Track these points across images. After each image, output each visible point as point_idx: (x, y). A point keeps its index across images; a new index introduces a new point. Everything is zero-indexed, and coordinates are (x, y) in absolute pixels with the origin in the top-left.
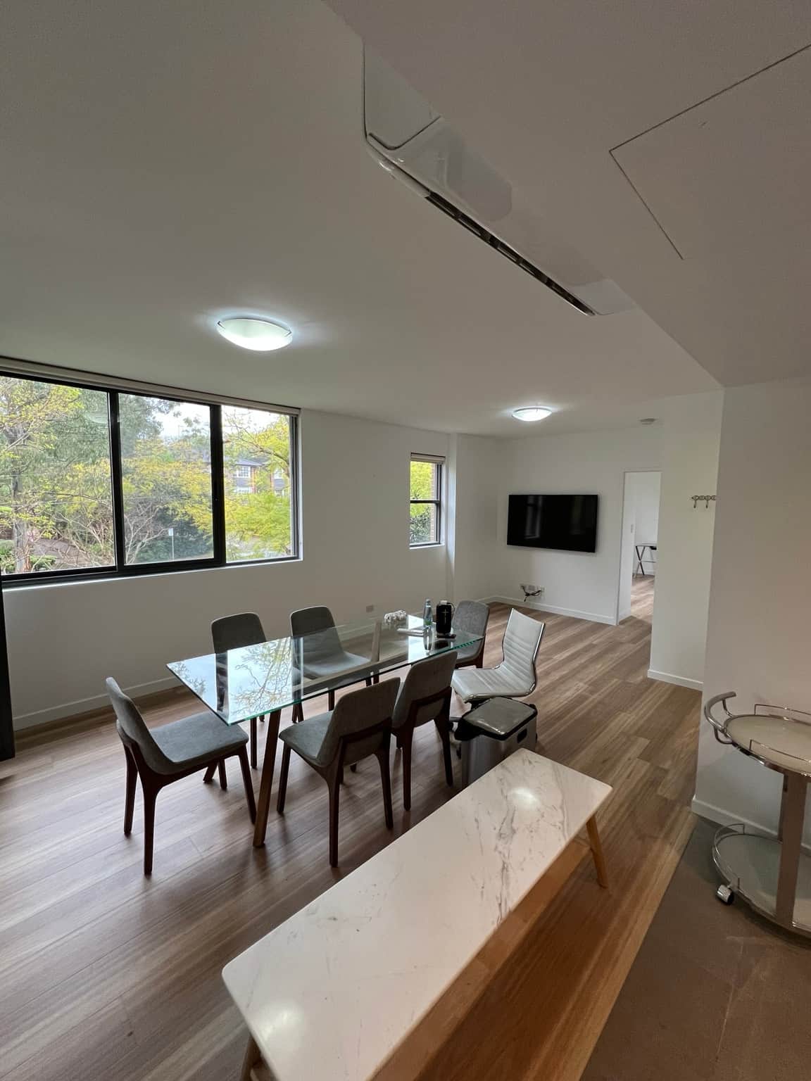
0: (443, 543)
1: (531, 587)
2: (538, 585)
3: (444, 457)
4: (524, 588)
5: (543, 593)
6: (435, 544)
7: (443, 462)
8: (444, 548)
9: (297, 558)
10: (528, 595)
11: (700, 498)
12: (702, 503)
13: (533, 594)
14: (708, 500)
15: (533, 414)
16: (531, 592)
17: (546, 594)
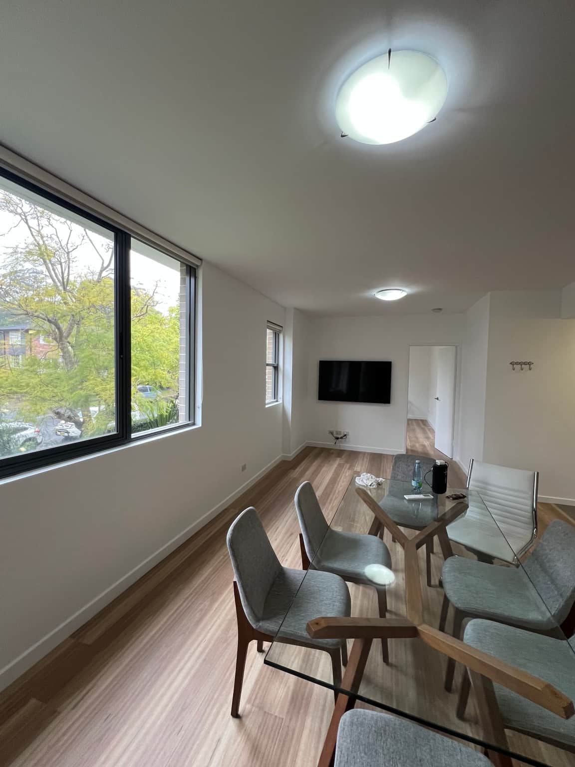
0: (280, 401)
1: (338, 433)
2: (344, 430)
3: (282, 327)
4: (332, 433)
5: (347, 436)
6: (273, 402)
7: (280, 331)
8: (282, 405)
9: (194, 424)
10: (337, 438)
11: (517, 363)
12: (518, 367)
13: (341, 438)
14: (521, 365)
15: (393, 294)
16: (340, 436)
17: (351, 436)
